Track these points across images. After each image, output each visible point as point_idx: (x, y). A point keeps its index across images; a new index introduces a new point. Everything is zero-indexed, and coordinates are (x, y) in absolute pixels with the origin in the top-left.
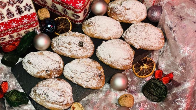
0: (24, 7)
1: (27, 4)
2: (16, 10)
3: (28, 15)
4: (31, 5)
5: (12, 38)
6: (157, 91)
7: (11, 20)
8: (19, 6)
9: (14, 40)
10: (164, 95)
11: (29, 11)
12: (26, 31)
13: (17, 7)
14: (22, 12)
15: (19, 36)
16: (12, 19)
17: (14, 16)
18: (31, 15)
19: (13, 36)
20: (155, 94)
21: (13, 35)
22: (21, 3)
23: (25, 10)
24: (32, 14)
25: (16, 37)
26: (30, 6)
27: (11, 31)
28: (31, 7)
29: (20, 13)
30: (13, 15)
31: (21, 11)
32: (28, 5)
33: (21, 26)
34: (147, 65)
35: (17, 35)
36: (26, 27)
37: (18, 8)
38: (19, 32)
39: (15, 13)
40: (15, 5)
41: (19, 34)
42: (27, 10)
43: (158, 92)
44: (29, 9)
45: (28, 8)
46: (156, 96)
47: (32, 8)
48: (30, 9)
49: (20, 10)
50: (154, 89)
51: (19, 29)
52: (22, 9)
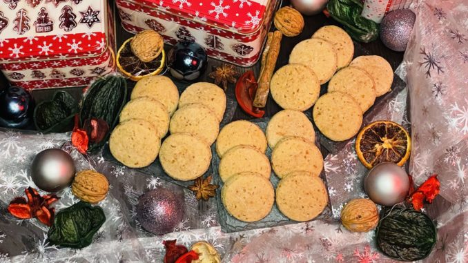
0: (82, 13)
1: (89, 8)
2: (61, 17)
3: (84, 34)
4: (99, 12)
5: (39, 77)
6: (411, 234)
7: (43, 37)
8: (70, 10)
9: (46, 82)
10: (431, 238)
11: (90, 26)
12: (75, 70)
13: (67, 9)
14: (74, 25)
15: (57, 77)
16: (45, 35)
17: (52, 30)
18: (91, 36)
19: (43, 74)
20: (408, 243)
21: (43, 71)
22: (77, 4)
23: (82, 22)
24: (95, 35)
25: (49, 78)
26: (96, 14)
27: (37, 62)
28: (97, 18)
29: (68, 27)
30: (51, 26)
31: (71, 23)
32: (92, 11)
33: (62, 57)
34: (390, 140)
35: (53, 74)
36: (75, 62)
37: (66, 14)
38: (58, 69)
39: (57, 24)
40: (62, 5)
41: (58, 73)
42: (86, 22)
43: (414, 234)
44: (92, 22)
45: (90, 17)
46: (414, 247)
47: (98, 20)
48: (94, 21)
49: (71, 19)
50: (400, 231)
51: (57, 61)
52: (75, 17)
